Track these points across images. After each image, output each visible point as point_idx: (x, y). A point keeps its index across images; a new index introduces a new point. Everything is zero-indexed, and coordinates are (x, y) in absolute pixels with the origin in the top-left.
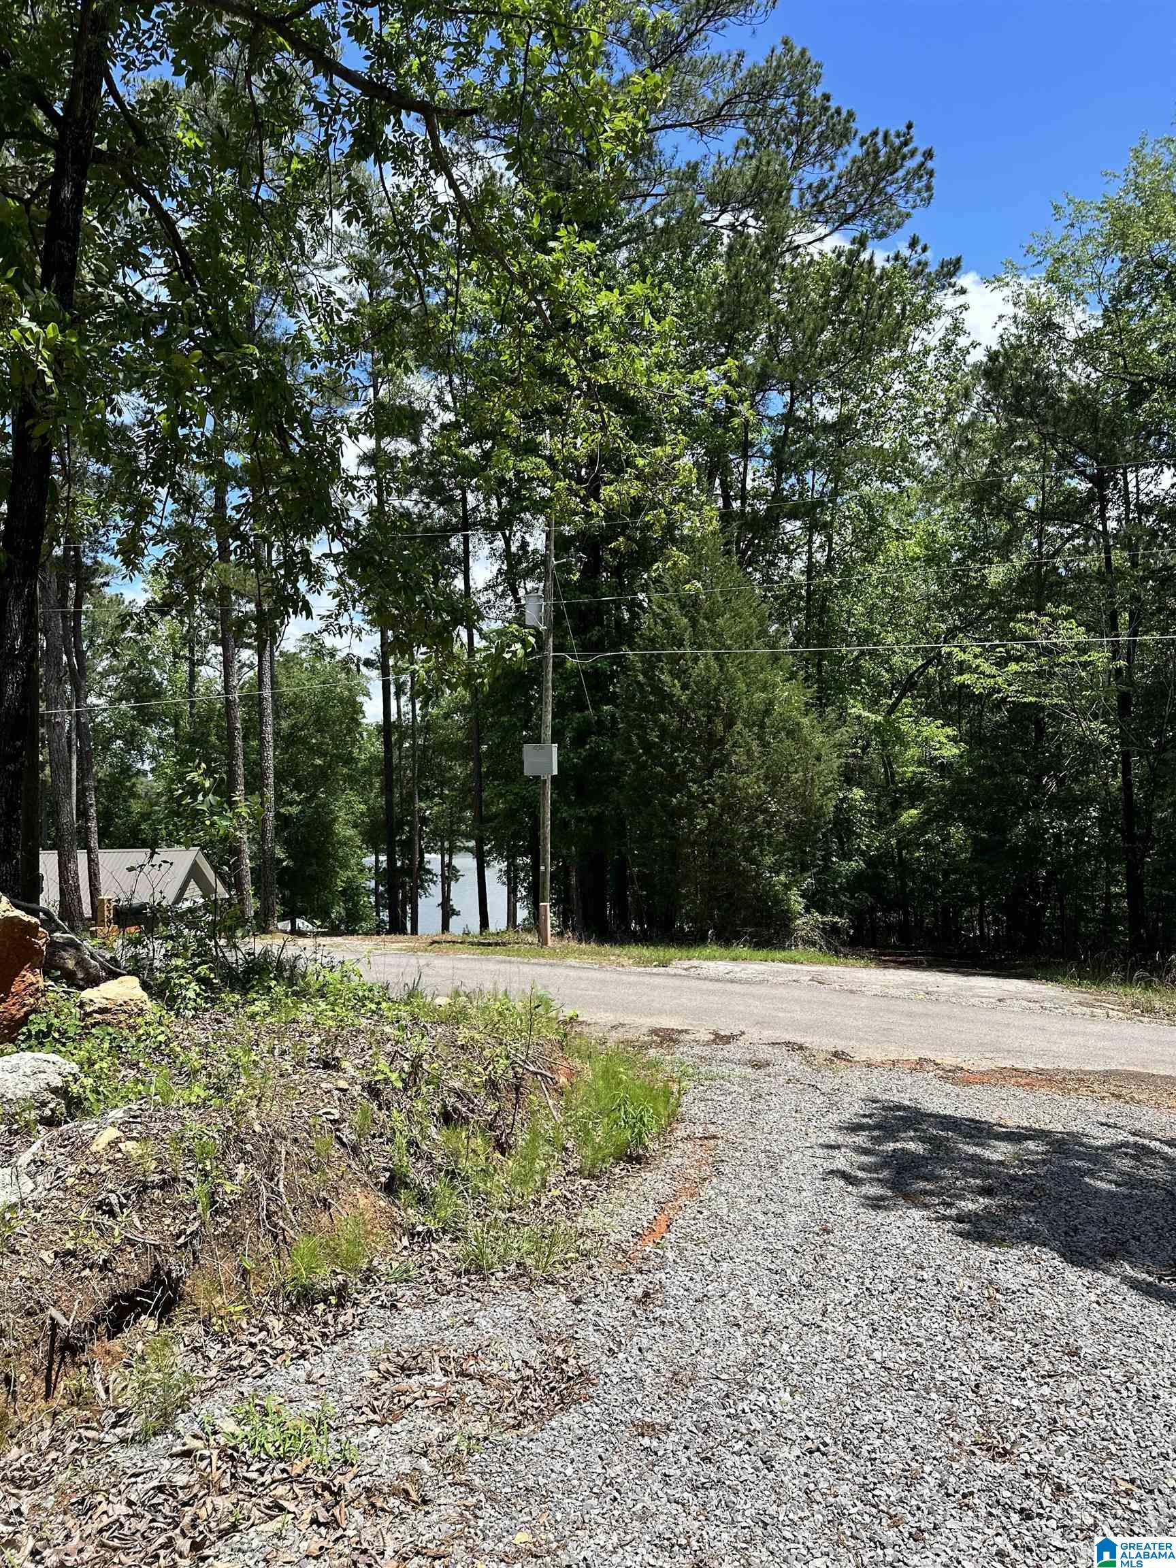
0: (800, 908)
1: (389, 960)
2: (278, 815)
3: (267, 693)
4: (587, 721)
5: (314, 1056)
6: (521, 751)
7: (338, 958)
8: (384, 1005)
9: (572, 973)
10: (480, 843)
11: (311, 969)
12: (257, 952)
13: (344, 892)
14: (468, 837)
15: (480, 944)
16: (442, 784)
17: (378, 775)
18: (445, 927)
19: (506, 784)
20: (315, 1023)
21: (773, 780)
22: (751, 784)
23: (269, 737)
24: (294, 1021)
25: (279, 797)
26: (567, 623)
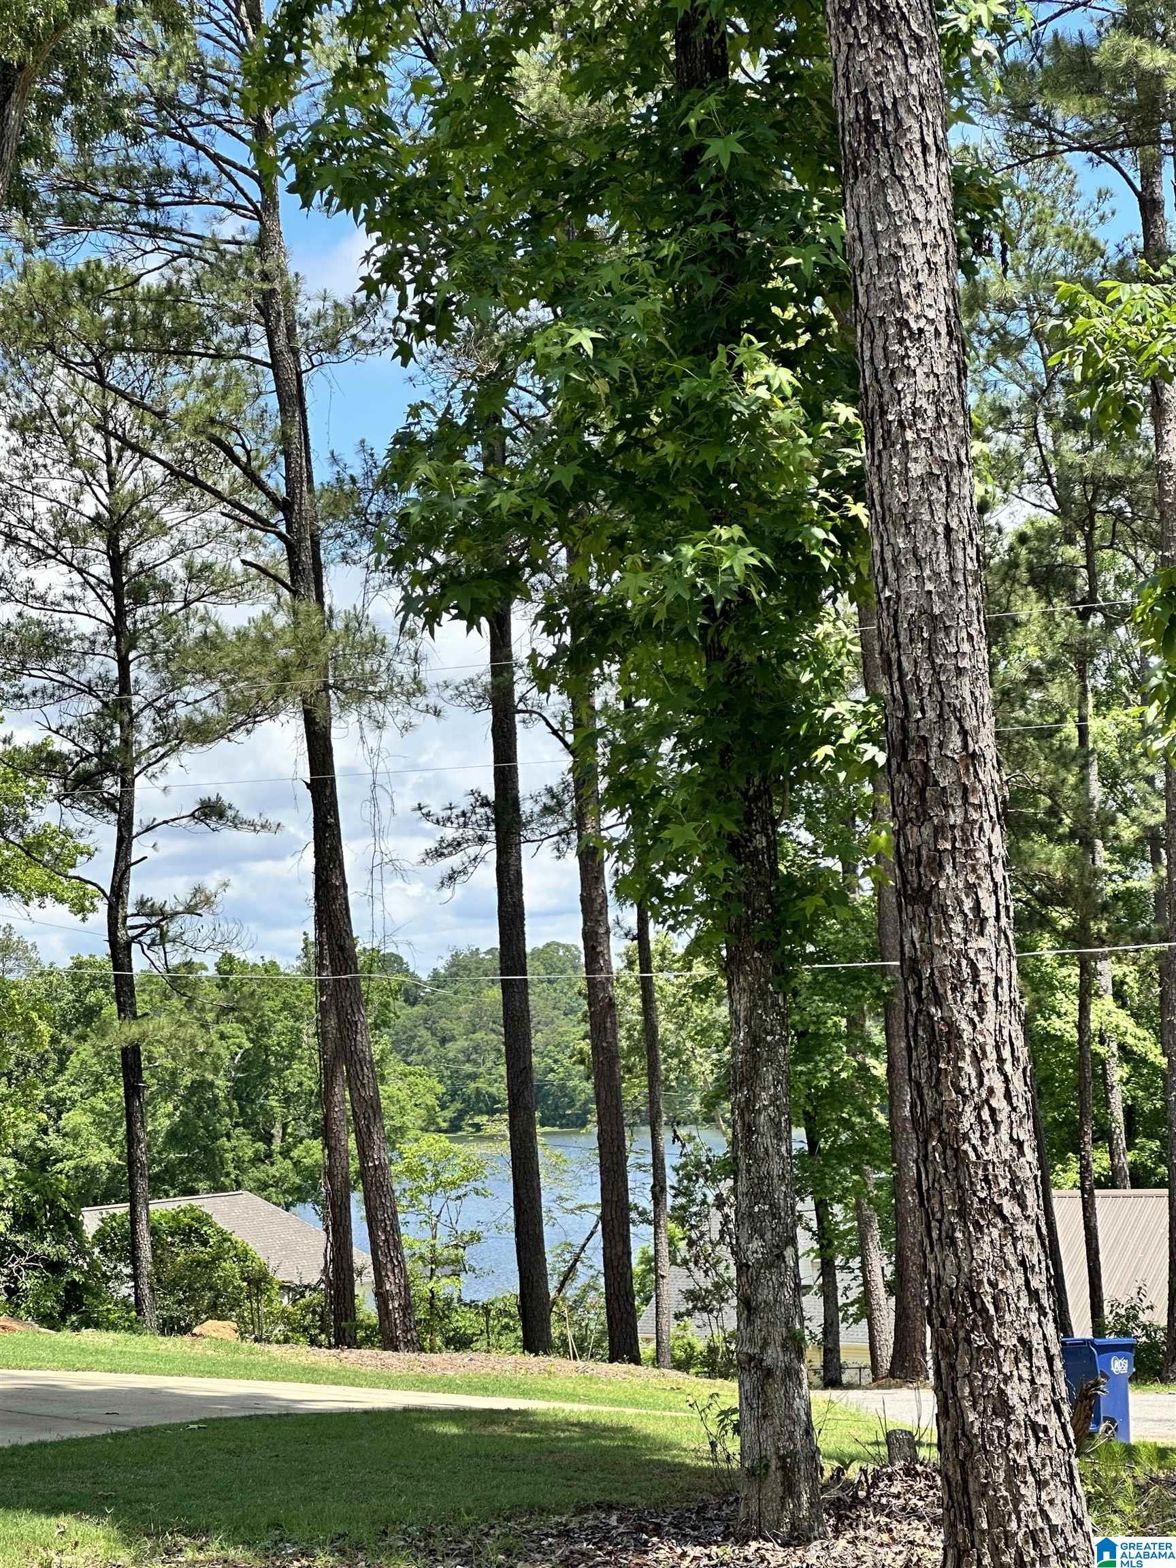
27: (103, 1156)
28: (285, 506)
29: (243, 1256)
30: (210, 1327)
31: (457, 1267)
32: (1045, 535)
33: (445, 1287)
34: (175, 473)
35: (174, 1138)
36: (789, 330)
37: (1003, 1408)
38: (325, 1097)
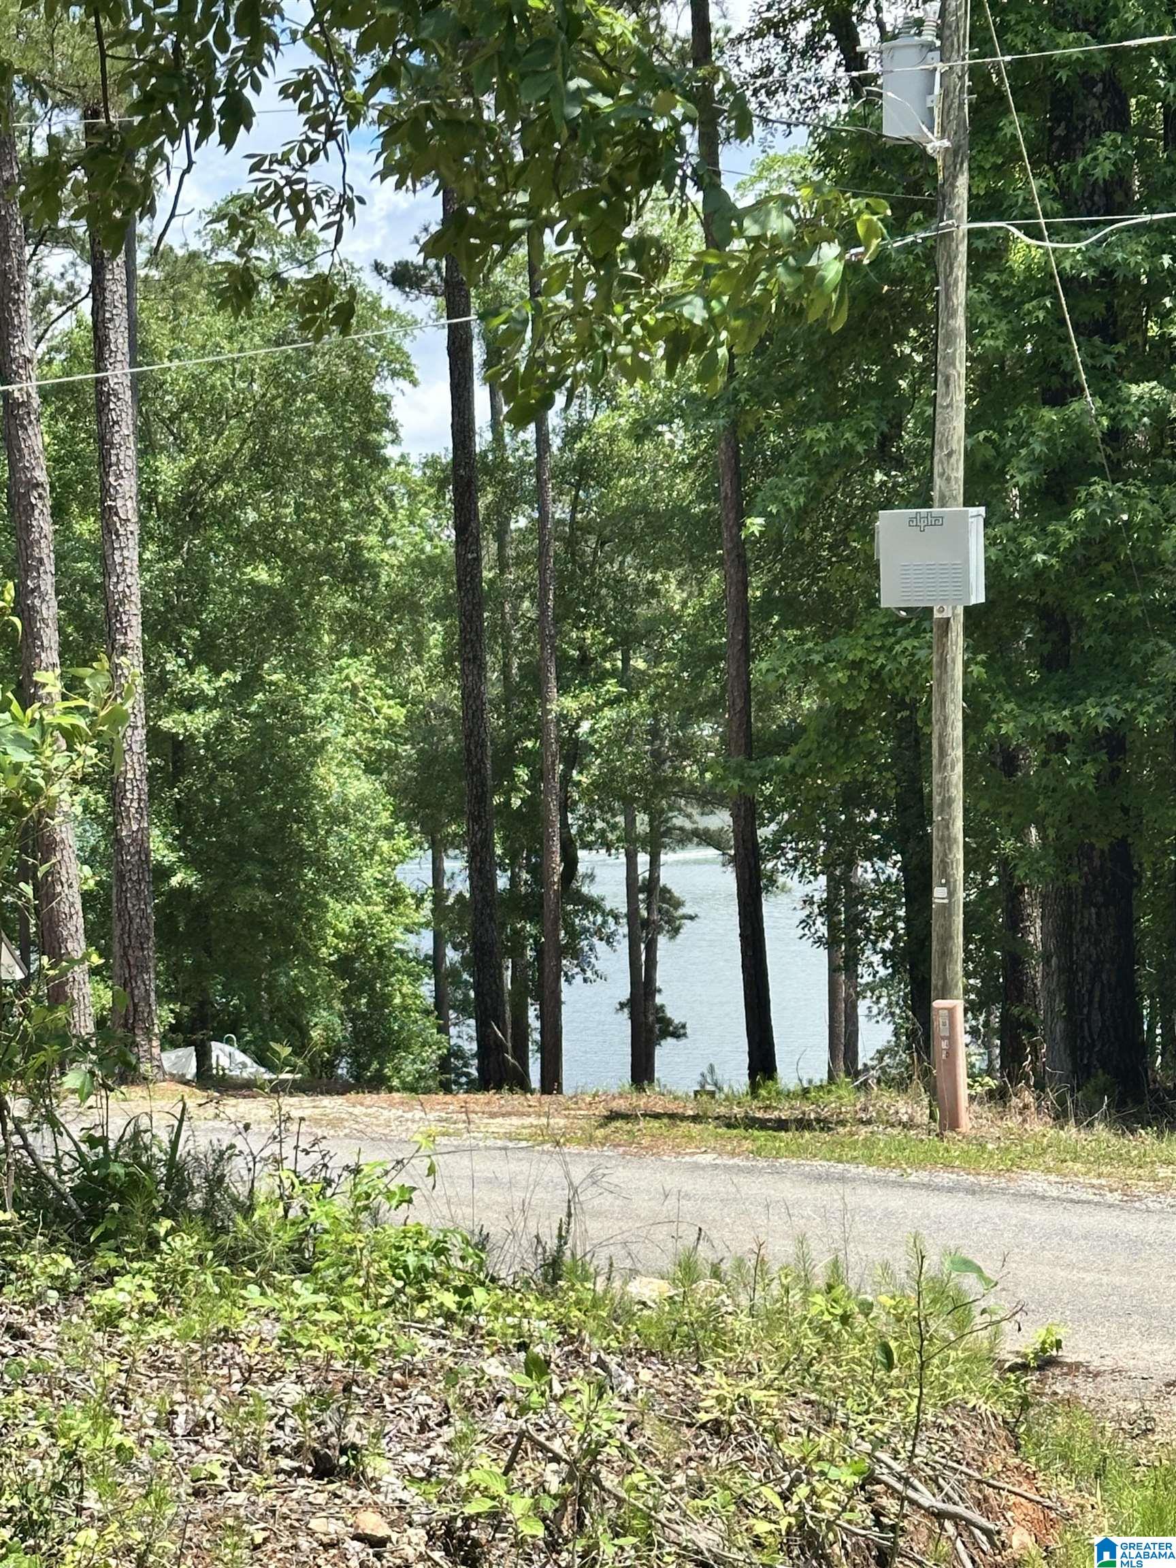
1: (485, 1166)
2: (156, 739)
3: (119, 375)
4: (1076, 430)
5: (285, 1439)
6: (868, 533)
7: (343, 1155)
8: (479, 1296)
9: (1039, 1216)
10: (747, 818)
11: (264, 1187)
12: (114, 1136)
13: (343, 966)
14: (707, 799)
15: (752, 1123)
16: (627, 641)
17: (439, 615)
18: (642, 1071)
19: (826, 635)
20: (288, 1342)
23: (127, 506)
24: (226, 1336)
25: (158, 685)
26: (1015, 125)
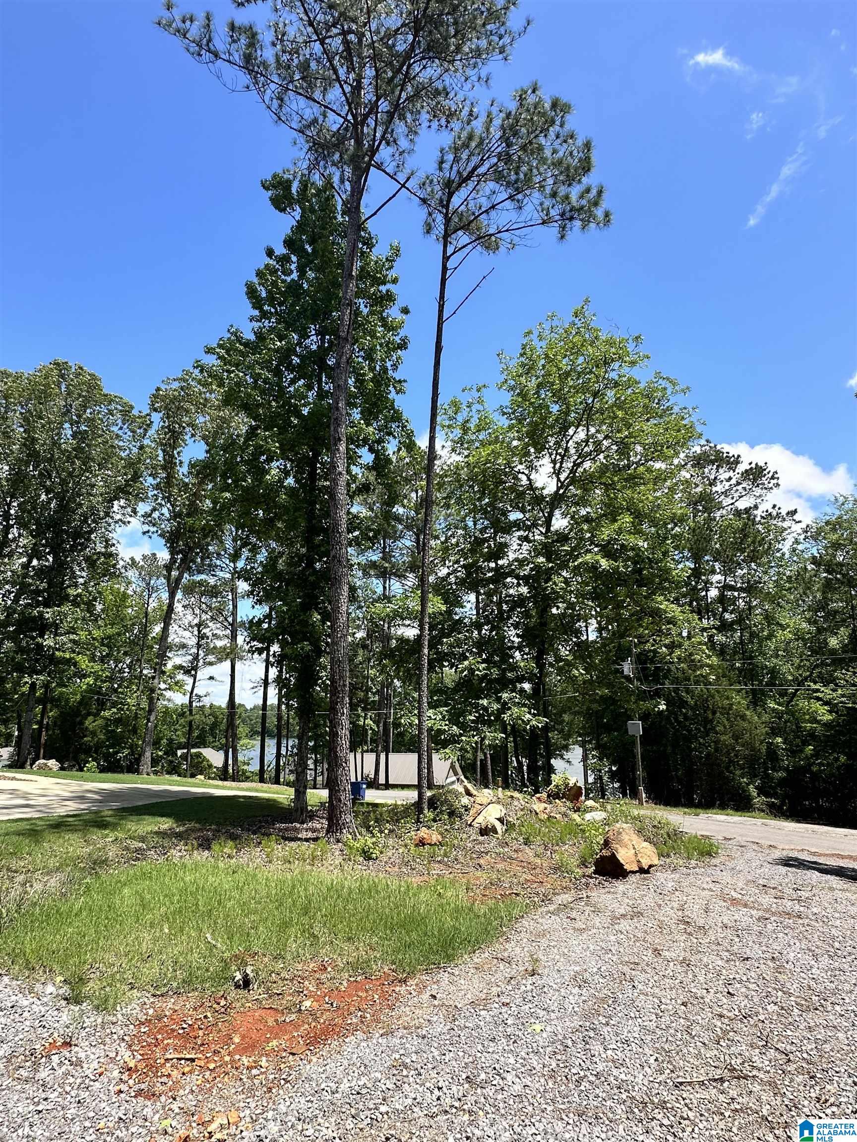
0: (755, 794)
6: (626, 724)
21: (736, 737)
22: (726, 738)
27: (183, 740)
28: (232, 625)
29: (208, 761)
30: (199, 777)
31: (248, 764)
32: (364, 638)
33: (245, 767)
34: (212, 617)
35: (198, 737)
36: (321, 608)
37: (340, 800)
38: (227, 731)
